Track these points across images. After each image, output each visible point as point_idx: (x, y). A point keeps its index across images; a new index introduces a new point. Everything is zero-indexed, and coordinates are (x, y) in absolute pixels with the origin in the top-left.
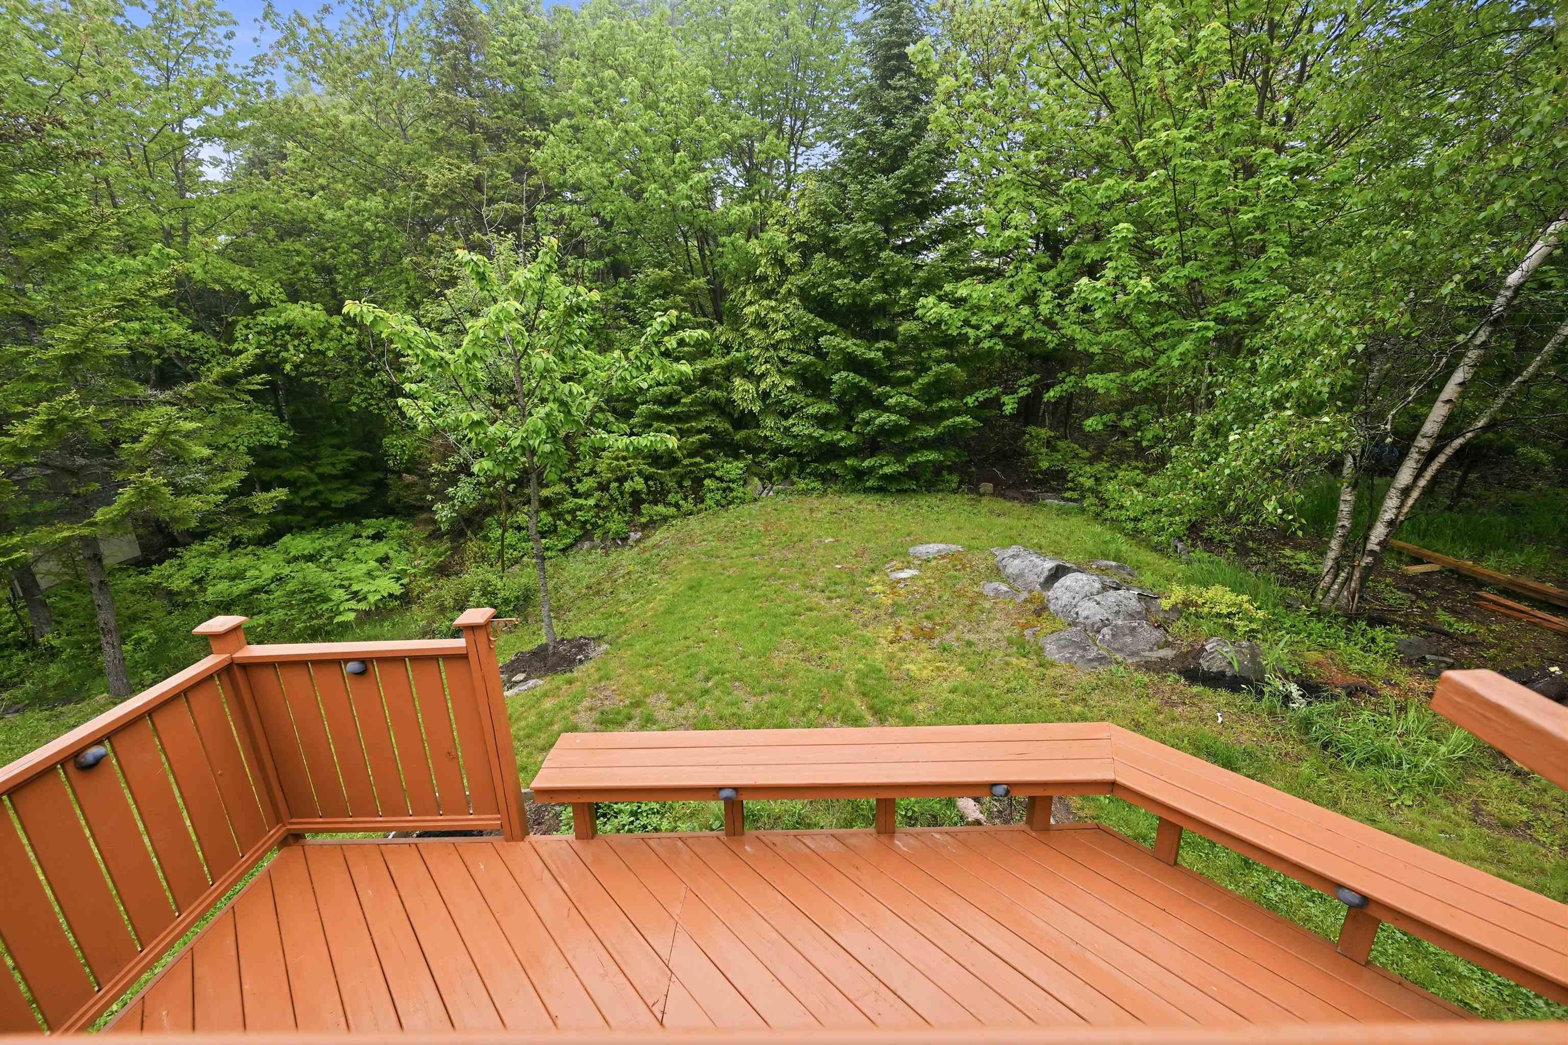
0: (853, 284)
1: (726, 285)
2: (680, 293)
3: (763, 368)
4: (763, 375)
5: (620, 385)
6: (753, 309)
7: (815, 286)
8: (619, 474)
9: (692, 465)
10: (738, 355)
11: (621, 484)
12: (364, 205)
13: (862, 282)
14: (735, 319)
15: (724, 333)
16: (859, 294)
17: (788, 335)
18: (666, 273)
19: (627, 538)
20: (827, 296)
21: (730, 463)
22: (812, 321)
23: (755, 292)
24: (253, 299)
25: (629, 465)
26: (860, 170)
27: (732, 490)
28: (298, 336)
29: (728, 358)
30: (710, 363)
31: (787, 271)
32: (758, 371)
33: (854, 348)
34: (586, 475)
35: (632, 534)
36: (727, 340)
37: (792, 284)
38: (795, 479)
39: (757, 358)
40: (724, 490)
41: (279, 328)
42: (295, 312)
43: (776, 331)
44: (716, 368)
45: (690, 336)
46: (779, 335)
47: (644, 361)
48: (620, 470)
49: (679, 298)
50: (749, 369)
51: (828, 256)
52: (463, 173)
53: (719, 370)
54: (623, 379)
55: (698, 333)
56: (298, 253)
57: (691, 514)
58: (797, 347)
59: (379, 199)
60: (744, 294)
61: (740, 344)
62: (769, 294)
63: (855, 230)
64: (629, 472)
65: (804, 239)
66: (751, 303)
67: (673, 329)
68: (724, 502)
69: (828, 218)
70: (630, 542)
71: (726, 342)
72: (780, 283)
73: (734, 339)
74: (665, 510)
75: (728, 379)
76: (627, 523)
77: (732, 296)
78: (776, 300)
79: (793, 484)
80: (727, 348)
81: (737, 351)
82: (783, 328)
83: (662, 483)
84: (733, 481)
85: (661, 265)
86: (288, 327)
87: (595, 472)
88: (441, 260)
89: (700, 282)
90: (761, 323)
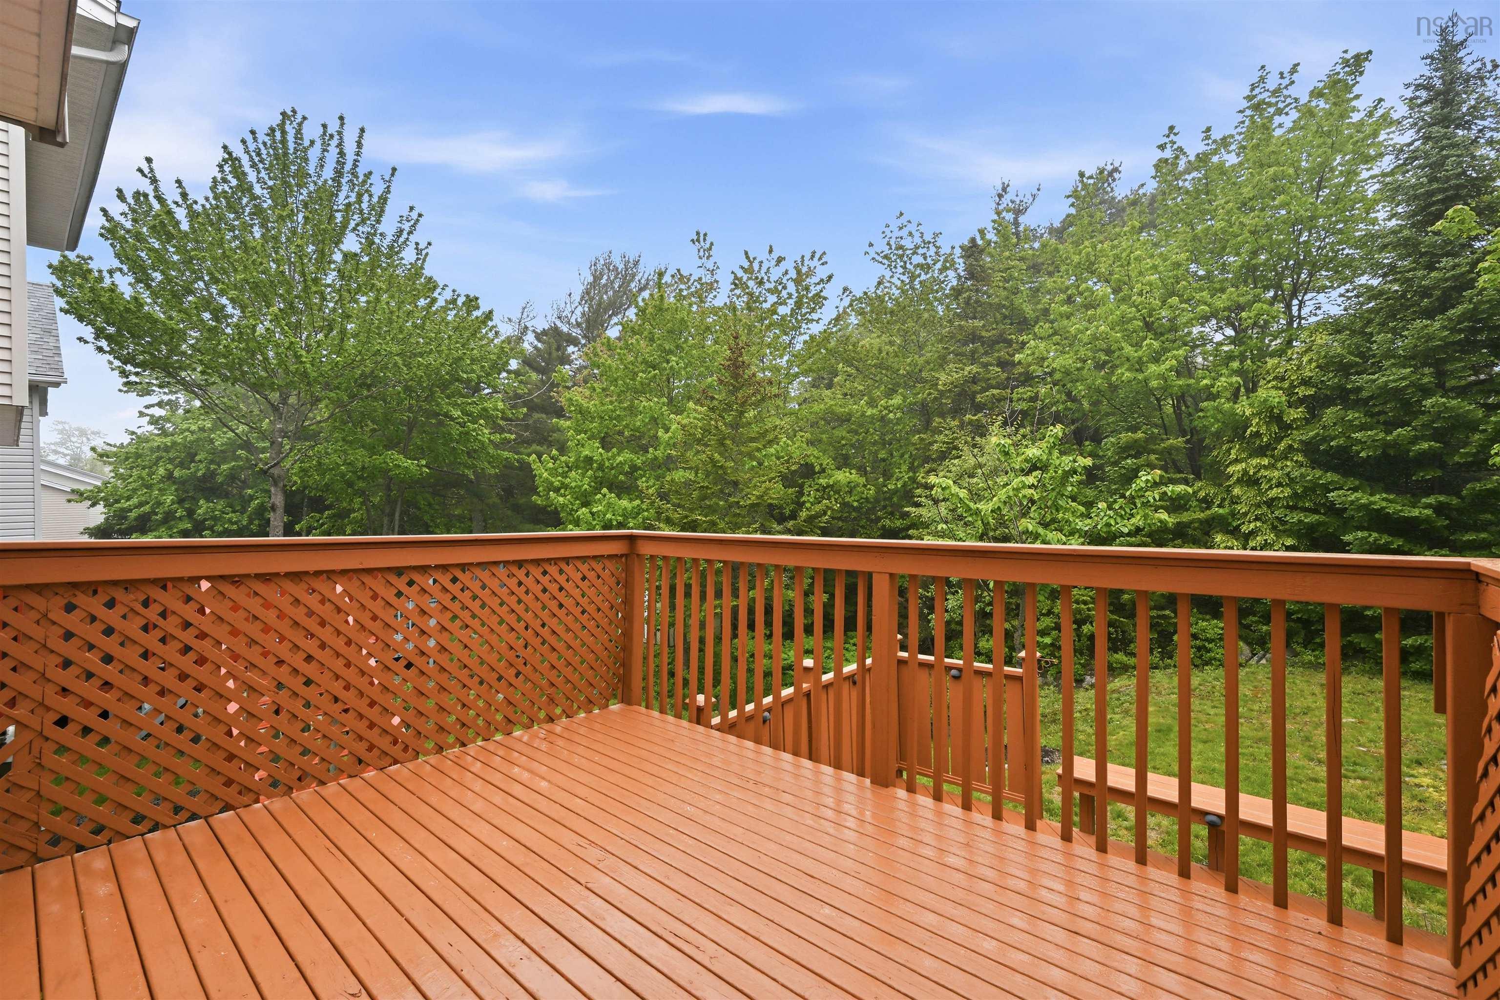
0: (1382, 435)
1: (1207, 441)
2: (1154, 452)
3: (1252, 526)
4: (1252, 533)
5: (1105, 530)
6: (1239, 467)
7: (1325, 439)
8: (1078, 616)
9: (1159, 617)
10: (1221, 511)
11: (1080, 627)
12: (891, 402)
13: (1395, 433)
14: (1217, 474)
15: (1203, 488)
16: (1395, 444)
17: (1288, 492)
18: (1140, 435)
19: (1082, 681)
20: (1343, 450)
21: (1207, 620)
22: (1320, 478)
23: (1242, 450)
24: (817, 469)
25: (1089, 609)
26: (1393, 316)
27: (1209, 651)
28: (837, 492)
29: (1208, 512)
30: (1186, 517)
31: (1286, 427)
32: (1244, 529)
33: (1384, 504)
34: (1043, 615)
35: (1088, 678)
36: (1207, 495)
37: (1294, 440)
38: (1299, 649)
39: (1245, 514)
40: (1199, 649)
41: (828, 486)
42: (842, 476)
43: (1271, 488)
44: (1192, 522)
45: (1173, 491)
46: (1273, 493)
47: (1128, 510)
48: (1080, 613)
49: (1153, 457)
50: (1235, 524)
51: (1346, 408)
52: (966, 373)
53: (1196, 525)
54: (1108, 525)
55: (1180, 488)
56: (843, 438)
57: (1156, 668)
58: (1300, 504)
59: (899, 397)
60: (1229, 451)
61: (1223, 500)
62: (1262, 451)
63: (1384, 379)
64: (1089, 616)
65: (1311, 392)
66: (1237, 461)
67: (1156, 485)
68: (1198, 662)
69: (1344, 369)
70: (1084, 685)
71: (1205, 497)
72: (1279, 440)
73: (1216, 495)
74: (1125, 659)
75: (1207, 534)
76: (1083, 666)
77: (1215, 453)
78: (1272, 456)
79: (1296, 655)
80: (1207, 503)
81: (1220, 506)
82: (1279, 485)
83: (1123, 632)
84: (1210, 641)
85: (1134, 429)
86: (831, 487)
87: (1053, 613)
88: (942, 437)
89: (1178, 442)
90: (1250, 481)
